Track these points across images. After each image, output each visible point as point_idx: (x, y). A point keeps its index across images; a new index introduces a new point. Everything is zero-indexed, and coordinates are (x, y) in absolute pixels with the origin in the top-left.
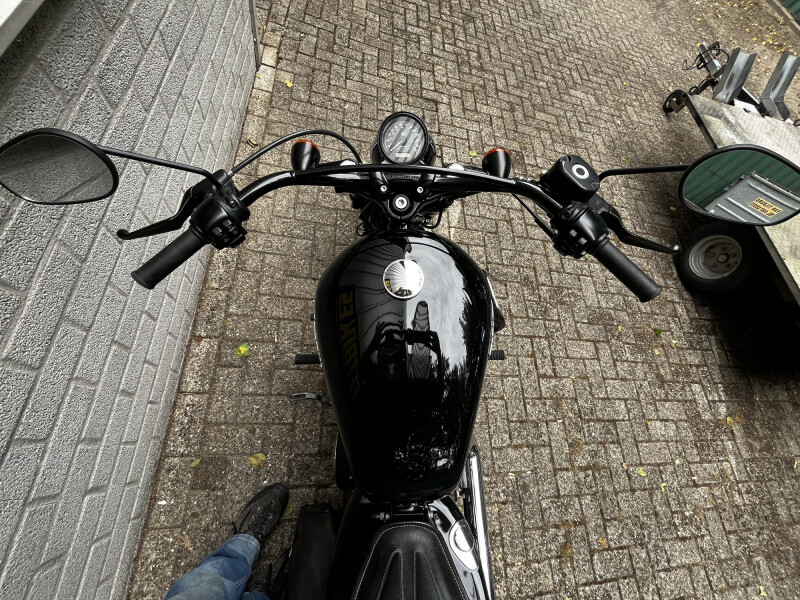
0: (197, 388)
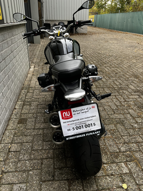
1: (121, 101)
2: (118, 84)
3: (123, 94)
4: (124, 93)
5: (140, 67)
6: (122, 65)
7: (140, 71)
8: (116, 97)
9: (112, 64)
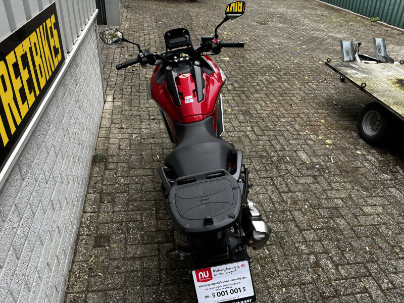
4: (288, 170)
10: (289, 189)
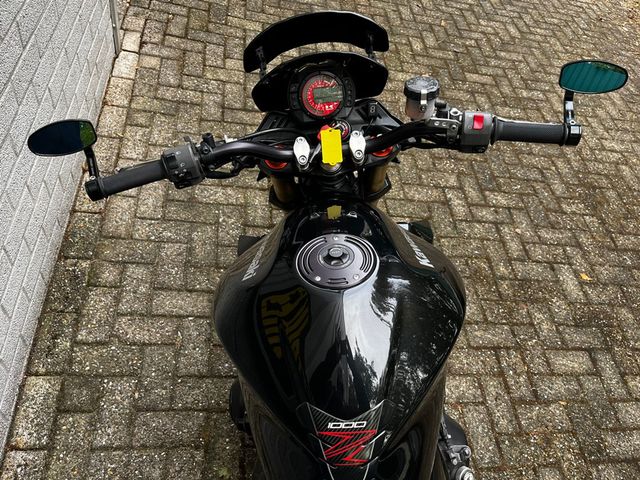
0: (32, 441)
1: (516, 395)
2: (514, 247)
3: (531, 338)
4: (532, 324)
5: (613, 119)
6: (544, 92)
7: (613, 151)
8: (498, 359)
9: (504, 69)
10: (535, 392)
